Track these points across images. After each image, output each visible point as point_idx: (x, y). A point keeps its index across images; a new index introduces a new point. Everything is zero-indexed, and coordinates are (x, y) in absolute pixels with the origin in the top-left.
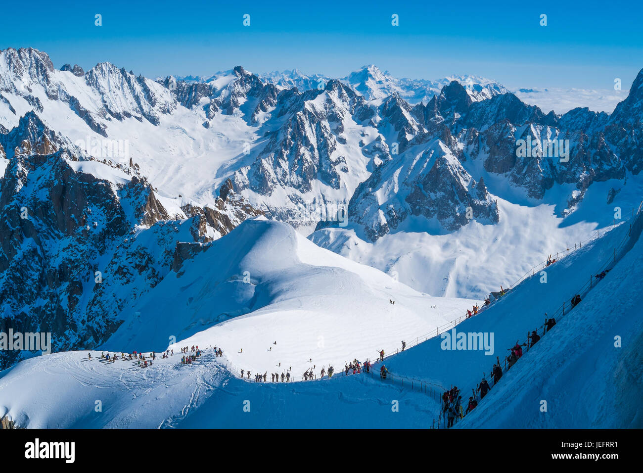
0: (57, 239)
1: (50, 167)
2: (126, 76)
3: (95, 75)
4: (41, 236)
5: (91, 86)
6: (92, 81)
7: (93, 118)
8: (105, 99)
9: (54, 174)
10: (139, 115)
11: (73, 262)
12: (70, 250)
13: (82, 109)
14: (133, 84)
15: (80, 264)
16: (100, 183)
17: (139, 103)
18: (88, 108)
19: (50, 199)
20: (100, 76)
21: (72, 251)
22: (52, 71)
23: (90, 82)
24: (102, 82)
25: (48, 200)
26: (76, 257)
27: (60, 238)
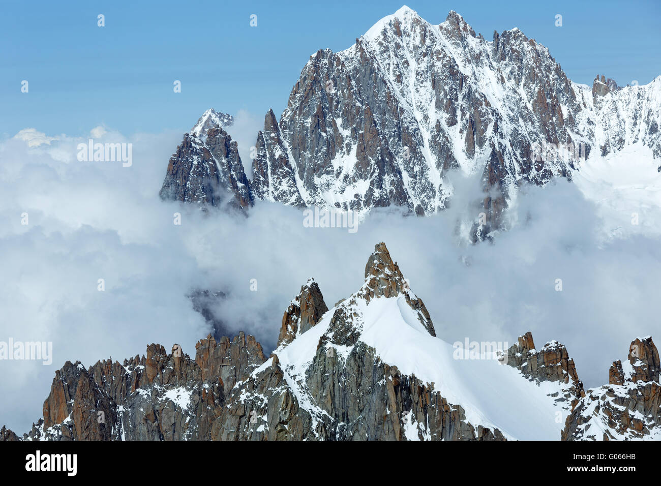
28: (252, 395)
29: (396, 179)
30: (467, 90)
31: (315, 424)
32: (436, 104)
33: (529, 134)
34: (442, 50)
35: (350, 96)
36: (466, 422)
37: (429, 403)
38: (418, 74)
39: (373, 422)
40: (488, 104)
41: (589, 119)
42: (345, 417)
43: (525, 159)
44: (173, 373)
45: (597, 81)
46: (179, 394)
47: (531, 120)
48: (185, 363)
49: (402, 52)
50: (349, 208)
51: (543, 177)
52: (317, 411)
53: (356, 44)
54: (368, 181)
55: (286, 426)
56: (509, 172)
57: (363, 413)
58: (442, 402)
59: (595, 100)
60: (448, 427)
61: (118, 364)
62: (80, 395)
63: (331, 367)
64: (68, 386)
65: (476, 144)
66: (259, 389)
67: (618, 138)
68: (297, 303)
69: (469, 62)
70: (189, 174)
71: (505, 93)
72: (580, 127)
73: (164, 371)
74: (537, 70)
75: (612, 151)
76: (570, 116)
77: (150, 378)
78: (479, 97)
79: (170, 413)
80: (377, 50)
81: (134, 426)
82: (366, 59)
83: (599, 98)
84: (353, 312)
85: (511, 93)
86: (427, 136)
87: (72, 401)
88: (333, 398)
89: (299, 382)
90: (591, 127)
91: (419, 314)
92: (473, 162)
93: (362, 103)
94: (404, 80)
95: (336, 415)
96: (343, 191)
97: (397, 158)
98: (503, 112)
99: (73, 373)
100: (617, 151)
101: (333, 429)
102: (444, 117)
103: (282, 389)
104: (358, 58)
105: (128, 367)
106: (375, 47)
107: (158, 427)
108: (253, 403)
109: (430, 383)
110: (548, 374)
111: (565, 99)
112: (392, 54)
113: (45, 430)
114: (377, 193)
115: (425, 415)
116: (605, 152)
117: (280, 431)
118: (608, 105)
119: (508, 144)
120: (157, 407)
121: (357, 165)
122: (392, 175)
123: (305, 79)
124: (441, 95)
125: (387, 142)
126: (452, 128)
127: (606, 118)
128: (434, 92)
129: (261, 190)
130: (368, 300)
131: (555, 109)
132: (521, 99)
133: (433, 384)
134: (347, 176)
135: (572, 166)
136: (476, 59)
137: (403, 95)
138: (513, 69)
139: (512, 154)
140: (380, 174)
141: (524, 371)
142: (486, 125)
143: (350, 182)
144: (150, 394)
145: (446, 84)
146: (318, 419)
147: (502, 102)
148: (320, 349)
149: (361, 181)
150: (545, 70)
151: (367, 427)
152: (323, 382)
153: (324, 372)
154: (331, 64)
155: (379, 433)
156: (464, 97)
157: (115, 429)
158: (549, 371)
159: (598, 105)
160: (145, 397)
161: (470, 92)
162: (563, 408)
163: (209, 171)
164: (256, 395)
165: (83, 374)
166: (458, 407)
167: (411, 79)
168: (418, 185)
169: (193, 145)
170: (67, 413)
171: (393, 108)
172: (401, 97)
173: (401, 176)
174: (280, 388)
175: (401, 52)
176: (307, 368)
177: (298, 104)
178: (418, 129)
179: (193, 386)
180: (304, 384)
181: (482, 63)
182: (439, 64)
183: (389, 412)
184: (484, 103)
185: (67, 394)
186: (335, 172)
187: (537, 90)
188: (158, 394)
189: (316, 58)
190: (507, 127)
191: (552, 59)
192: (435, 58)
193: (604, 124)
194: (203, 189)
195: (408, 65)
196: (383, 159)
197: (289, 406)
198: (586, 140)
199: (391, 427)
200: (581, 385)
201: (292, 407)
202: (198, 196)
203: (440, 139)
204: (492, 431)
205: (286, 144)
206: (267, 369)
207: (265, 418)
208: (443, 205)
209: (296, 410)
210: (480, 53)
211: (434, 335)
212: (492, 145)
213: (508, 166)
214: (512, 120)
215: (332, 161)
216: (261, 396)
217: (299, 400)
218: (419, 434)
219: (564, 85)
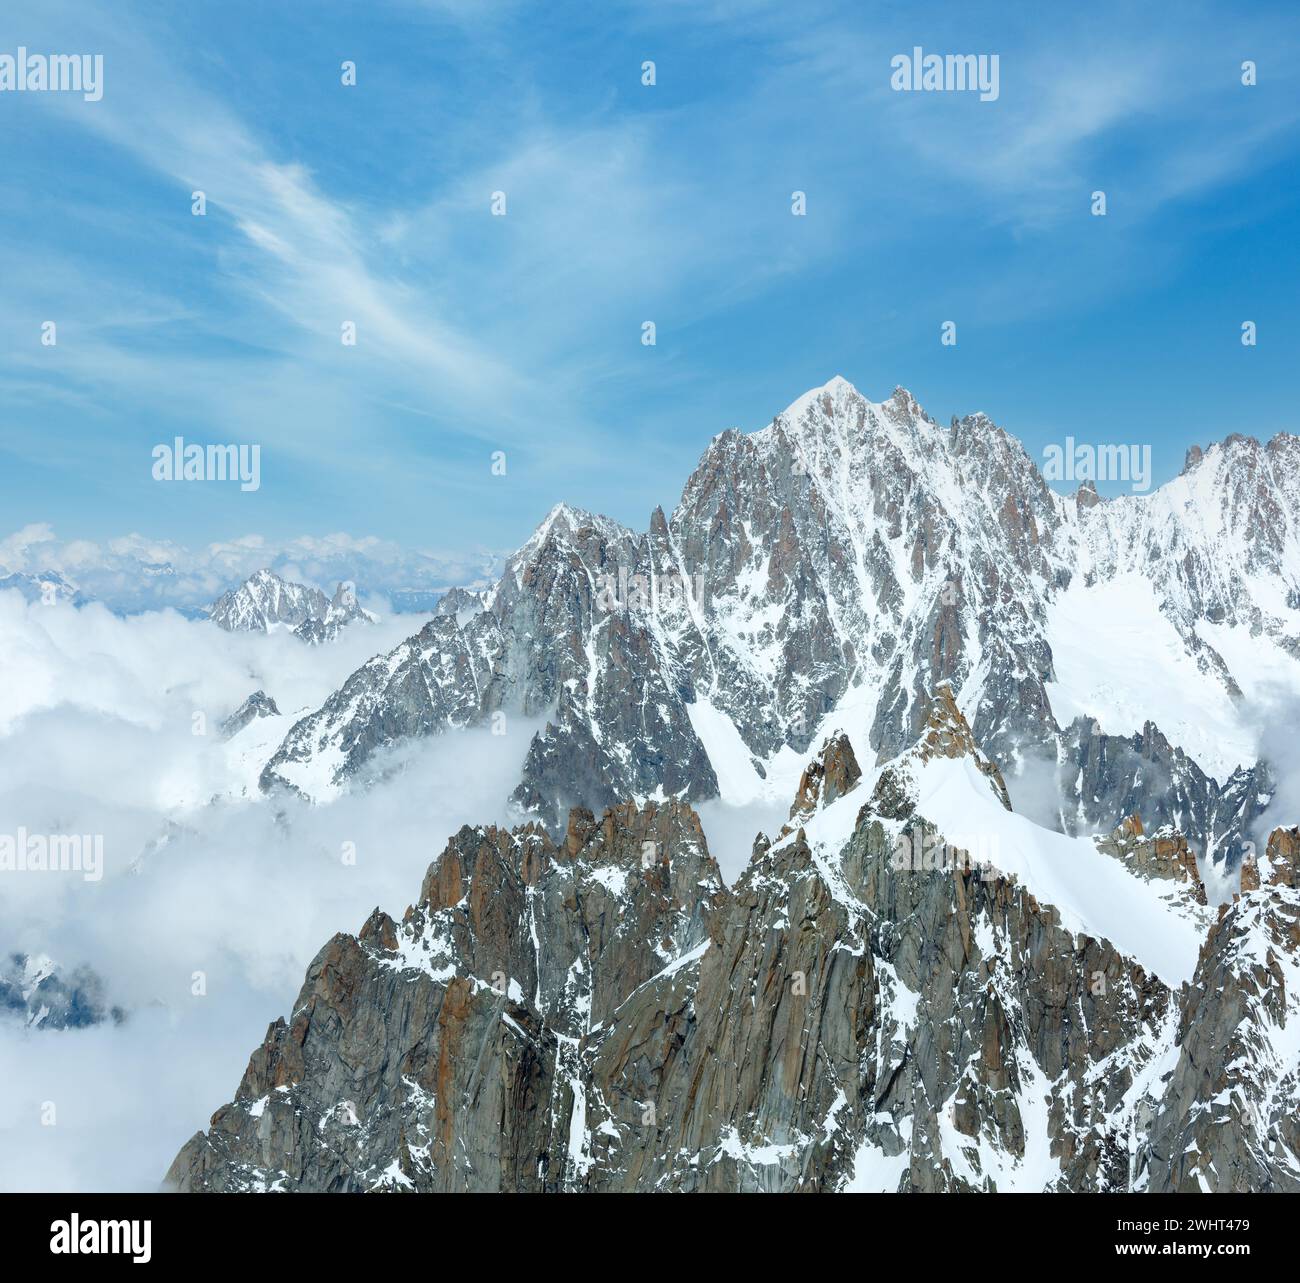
28: (768, 879)
29: (819, 605)
30: (917, 492)
31: (852, 922)
32: (875, 507)
33: (993, 554)
34: (886, 437)
35: (763, 493)
36: (1062, 927)
37: (1009, 901)
38: (852, 468)
39: (932, 924)
40: (943, 512)
41: (1070, 538)
42: (892, 915)
43: (989, 586)
44: (603, 847)
45: (1084, 488)
46: (611, 874)
47: (996, 535)
48: (620, 833)
49: (833, 437)
50: (756, 640)
51: (1012, 611)
52: (854, 905)
53: (772, 424)
54: (783, 606)
55: (814, 923)
56: (968, 602)
57: (917, 910)
58: (1029, 901)
59: (1079, 512)
60: (1036, 934)
61: (504, 833)
62: (481, 872)
63: (875, 847)
64: (465, 858)
65: (925, 565)
66: (777, 871)
67: (1107, 564)
68: (820, 761)
69: (919, 455)
70: (551, 586)
71: (964, 498)
72: (1059, 547)
73: (591, 843)
74: (1006, 470)
75: (1099, 581)
76: (1047, 532)
77: (573, 852)
78: (932, 502)
79: (597, 900)
80: (800, 433)
81: (549, 915)
82: (787, 445)
83: (1086, 510)
84: (906, 775)
85: (971, 499)
86: (860, 549)
87: (470, 878)
88: (877, 887)
89: (831, 866)
90: (1074, 548)
91: (991, 782)
92: (922, 587)
93: (778, 503)
94: (834, 475)
95: (879, 911)
96: (749, 618)
97: (820, 577)
98: (962, 522)
99: (472, 841)
100: (1106, 581)
101: (875, 930)
102: (884, 526)
103: (811, 874)
104: (776, 442)
105: (518, 836)
106: (798, 429)
107: (582, 916)
108: (769, 890)
109: (1012, 874)
110: (1160, 869)
111: (1041, 509)
112: (819, 440)
113: (431, 915)
114: (793, 623)
115: (1004, 916)
116: (1090, 582)
117: (806, 930)
118: (1097, 520)
119: (968, 566)
120: (581, 892)
121: (769, 584)
122: (814, 599)
123: (706, 467)
124: (882, 496)
125: (809, 557)
126: (893, 541)
127: (1093, 537)
128: (872, 493)
129: (643, 612)
130: (926, 760)
131: (1028, 522)
132: (984, 507)
133: (1016, 875)
134: (755, 599)
135: (1047, 599)
136: (928, 450)
137: (832, 495)
138: (975, 466)
139: (972, 579)
140: (798, 597)
141: (1129, 864)
142: (940, 539)
143: (759, 607)
144: (571, 873)
145: (889, 482)
146: (856, 915)
147: (960, 510)
148: (862, 823)
149: (773, 606)
150: (1016, 469)
151: (922, 929)
152: (864, 867)
153: (866, 854)
154: (740, 449)
155: (941, 938)
156: (912, 501)
157: (523, 917)
158: (1162, 865)
159: (1084, 520)
160: (565, 876)
161: (920, 494)
162: (1180, 915)
163: (577, 583)
164: (773, 879)
165: (485, 843)
166: (1050, 907)
167: (842, 473)
168: (847, 615)
169: (559, 548)
170: (461, 894)
171: (817, 512)
172: (829, 497)
173: (825, 601)
174: (807, 872)
175: (831, 437)
176: (842, 846)
177: (695, 501)
178: (850, 540)
179: (630, 865)
180: (838, 867)
181: (936, 457)
182: (880, 456)
183: (954, 911)
184: (938, 509)
185: (463, 869)
186: (740, 593)
187: (1005, 495)
188: (583, 874)
189: (720, 441)
190: (966, 544)
191: (1026, 457)
192: (875, 447)
193: (1090, 545)
194: (569, 607)
195: (840, 456)
196: (803, 578)
197: (819, 896)
198: (1066, 565)
199: (957, 930)
200: (1202, 886)
201: (822, 898)
202: (562, 616)
203: (879, 556)
204: (1099, 941)
205: (677, 552)
206: (789, 846)
207: (785, 911)
208: (879, 642)
209: (828, 901)
210: (934, 443)
211: (1011, 810)
212: (947, 566)
213: (966, 594)
214: (972, 534)
215: (736, 578)
216: (780, 882)
217: (832, 889)
218: (994, 942)
219: (1040, 491)
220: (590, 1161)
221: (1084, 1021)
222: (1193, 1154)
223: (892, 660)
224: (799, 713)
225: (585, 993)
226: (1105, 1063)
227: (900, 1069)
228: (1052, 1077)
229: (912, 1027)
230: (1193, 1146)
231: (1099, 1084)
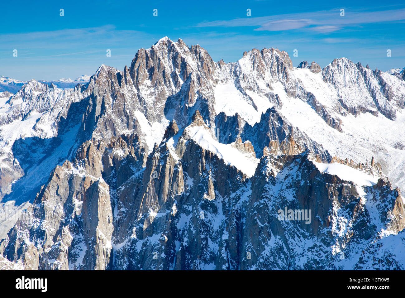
0: (302, 239)
1: (296, 168)
2: (362, 71)
3: (332, 71)
4: (287, 234)
5: (327, 81)
6: (328, 78)
7: (329, 112)
8: (340, 94)
9: (300, 174)
10: (375, 110)
11: (318, 262)
12: (314, 250)
13: (318, 105)
14: (369, 79)
15: (325, 266)
16: (345, 185)
17: (375, 98)
18: (323, 103)
19: (297, 198)
20: (337, 72)
21: (317, 252)
22: (291, 69)
23: (327, 78)
24: (339, 78)
25: (295, 199)
26: (321, 257)
27: (305, 237)
28: (159, 154)
32: (175, 66)
33: (201, 76)
34: (177, 50)
36: (224, 163)
39: (196, 163)
40: (190, 67)
41: (218, 72)
42: (187, 161)
43: (200, 83)
45: (221, 61)
46: (120, 151)
47: (202, 72)
50: (149, 95)
51: (206, 88)
52: (178, 159)
54: (155, 88)
55: (169, 163)
56: (196, 87)
57: (193, 160)
58: (217, 158)
60: (219, 165)
63: (183, 146)
65: (186, 78)
66: (161, 152)
69: (184, 54)
70: (102, 84)
71: (194, 63)
72: (216, 74)
76: (213, 71)
78: (187, 64)
80: (158, 49)
82: (154, 52)
83: (221, 66)
85: (196, 64)
89: (173, 151)
90: (219, 74)
92: (186, 83)
94: (165, 58)
95: (184, 160)
96: (147, 91)
97: (163, 81)
98: (194, 69)
99: (88, 144)
100: (226, 82)
101: (183, 164)
102: (177, 70)
104: (152, 51)
110: (246, 150)
112: (162, 51)
113: (79, 161)
114: (157, 92)
115: (211, 161)
116: (222, 82)
117: (168, 165)
118: (224, 68)
119: (196, 79)
120: (114, 155)
121: (151, 83)
122: (162, 86)
124: (176, 63)
125: (160, 77)
128: (174, 63)
130: (193, 127)
134: (148, 86)
135: (213, 86)
136: (186, 53)
138: (197, 56)
140: (158, 86)
143: (149, 88)
144: (111, 151)
146: (179, 161)
147: (194, 66)
148: (180, 141)
149: (152, 88)
150: (206, 57)
151: (193, 164)
153: (181, 148)
154: (144, 53)
156: (183, 64)
159: (221, 68)
166: (222, 159)
168: (169, 90)
169: (104, 75)
171: (162, 67)
172: (164, 63)
173: (164, 87)
174: (167, 152)
175: (165, 50)
176: (175, 146)
177: (134, 64)
178: (169, 73)
181: (188, 54)
182: (176, 54)
183: (201, 160)
186: (145, 85)
190: (195, 74)
192: (175, 52)
195: (167, 54)
196: (159, 82)
198: (217, 78)
199: (201, 164)
203: (176, 76)
205: (130, 76)
206: (163, 146)
207: (163, 161)
209: (172, 158)
210: (187, 51)
212: (191, 79)
213: (195, 85)
215: (144, 82)
218: (210, 167)
219: (211, 62)
220: (119, 217)
221: (230, 184)
222: (255, 214)
223: (180, 99)
224: (159, 112)
225: (115, 178)
226: (235, 193)
227: (189, 195)
228: (223, 197)
229: (192, 186)
230: (255, 212)
231: (234, 198)
